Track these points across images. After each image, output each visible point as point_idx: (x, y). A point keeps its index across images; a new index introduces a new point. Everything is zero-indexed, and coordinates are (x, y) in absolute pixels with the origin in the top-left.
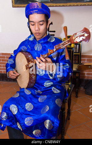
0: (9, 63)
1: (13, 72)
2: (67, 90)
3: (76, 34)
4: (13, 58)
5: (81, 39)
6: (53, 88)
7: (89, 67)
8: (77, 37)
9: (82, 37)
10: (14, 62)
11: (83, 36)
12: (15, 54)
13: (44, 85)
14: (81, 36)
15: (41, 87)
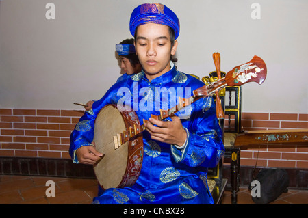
0: (79, 130)
1: (89, 150)
2: (211, 191)
3: (238, 67)
4: (90, 119)
5: (249, 76)
6: (181, 187)
7: (259, 138)
8: (240, 74)
9: (251, 74)
10: (90, 128)
11: (253, 71)
12: (96, 110)
13: (161, 179)
14: (249, 72)
15: (152, 184)
